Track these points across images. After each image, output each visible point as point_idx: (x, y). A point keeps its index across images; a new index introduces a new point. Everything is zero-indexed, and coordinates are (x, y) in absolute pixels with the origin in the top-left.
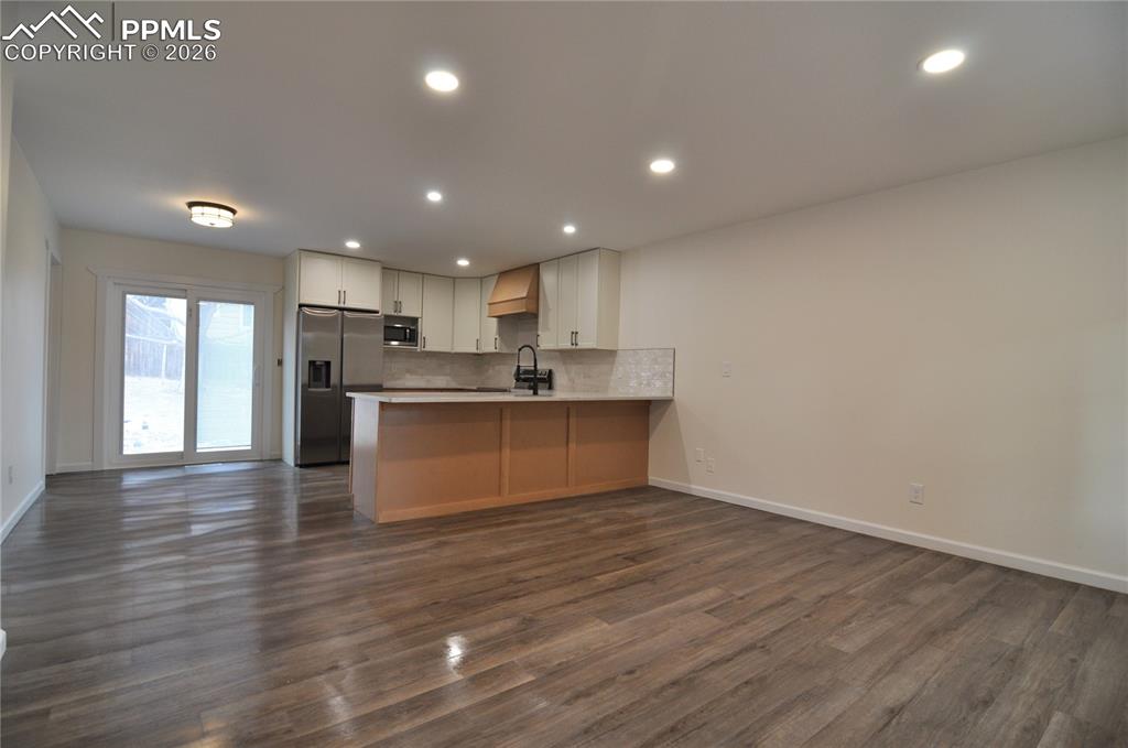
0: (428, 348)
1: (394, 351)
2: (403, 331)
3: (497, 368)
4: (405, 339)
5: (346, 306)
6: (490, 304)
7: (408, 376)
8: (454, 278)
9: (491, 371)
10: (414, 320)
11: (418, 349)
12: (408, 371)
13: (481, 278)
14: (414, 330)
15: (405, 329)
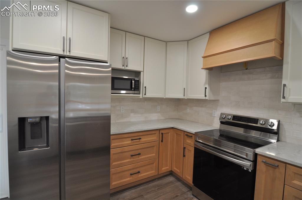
0: (148, 95)
1: (123, 99)
2: (129, 82)
3: (195, 108)
4: (131, 89)
5: (72, 54)
6: (204, 57)
7: (132, 115)
8: (166, 42)
9: (188, 110)
10: (138, 73)
11: (141, 96)
12: (133, 111)
13: (188, 41)
14: (138, 81)
15: (131, 80)
